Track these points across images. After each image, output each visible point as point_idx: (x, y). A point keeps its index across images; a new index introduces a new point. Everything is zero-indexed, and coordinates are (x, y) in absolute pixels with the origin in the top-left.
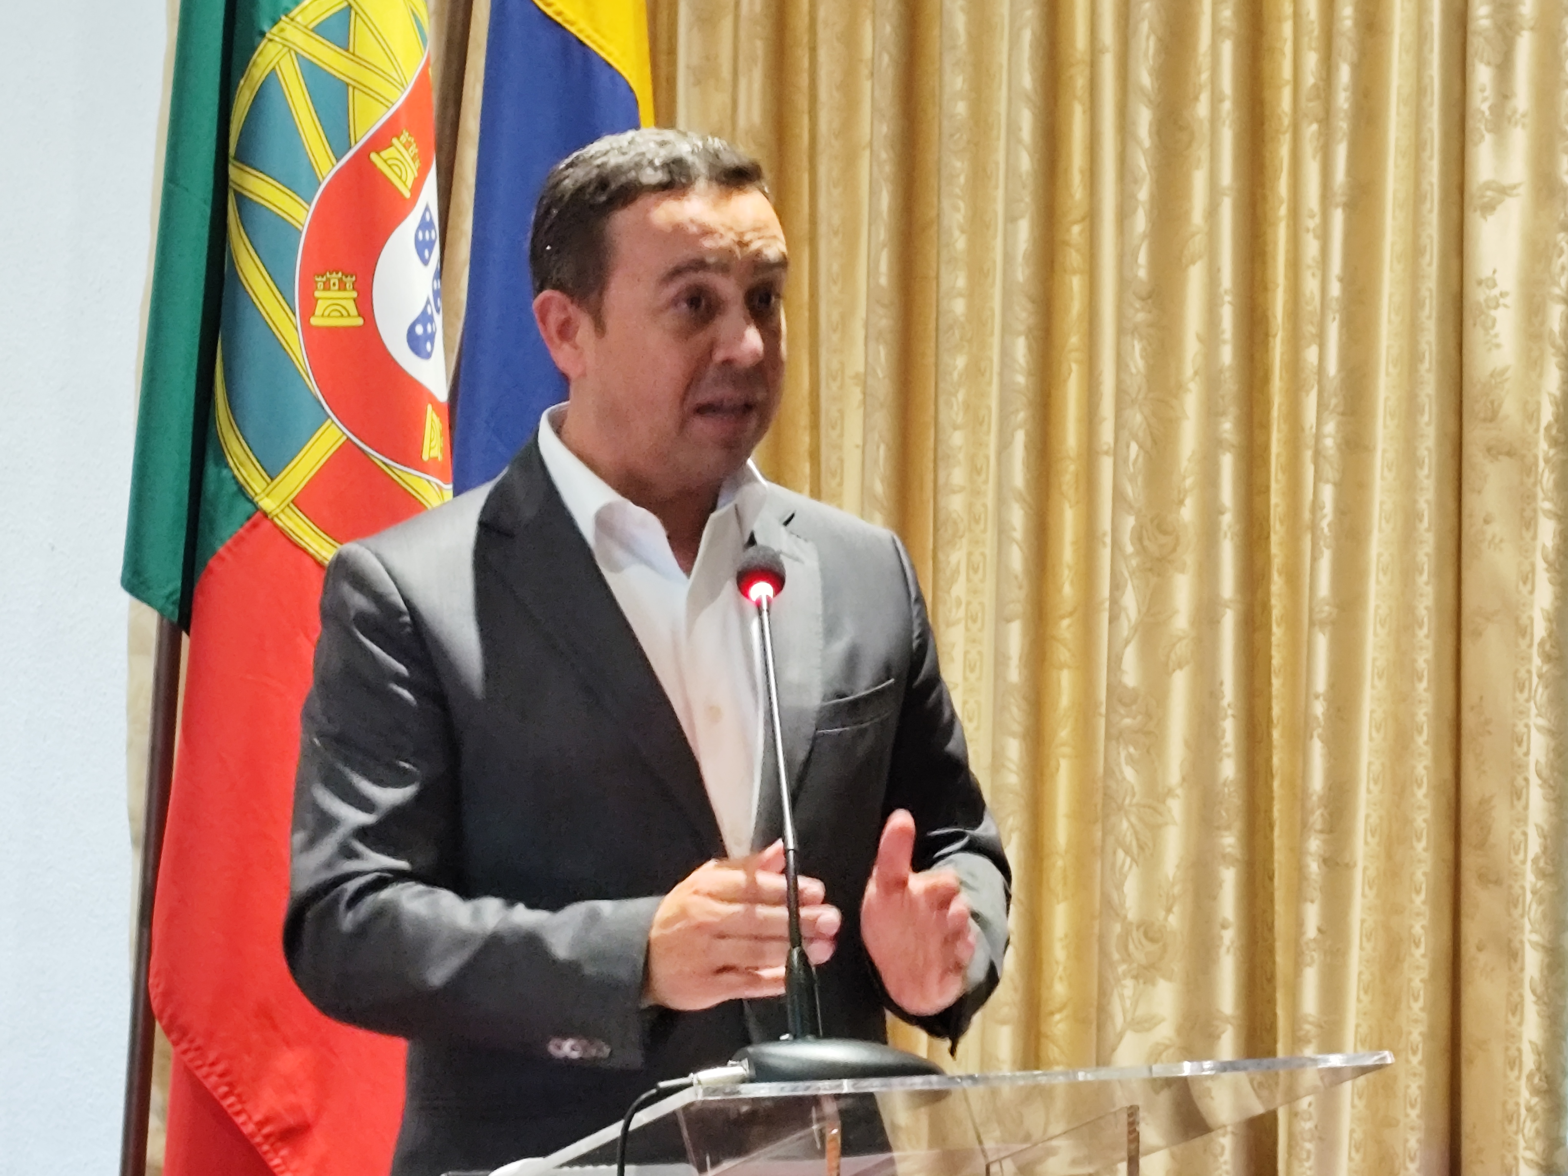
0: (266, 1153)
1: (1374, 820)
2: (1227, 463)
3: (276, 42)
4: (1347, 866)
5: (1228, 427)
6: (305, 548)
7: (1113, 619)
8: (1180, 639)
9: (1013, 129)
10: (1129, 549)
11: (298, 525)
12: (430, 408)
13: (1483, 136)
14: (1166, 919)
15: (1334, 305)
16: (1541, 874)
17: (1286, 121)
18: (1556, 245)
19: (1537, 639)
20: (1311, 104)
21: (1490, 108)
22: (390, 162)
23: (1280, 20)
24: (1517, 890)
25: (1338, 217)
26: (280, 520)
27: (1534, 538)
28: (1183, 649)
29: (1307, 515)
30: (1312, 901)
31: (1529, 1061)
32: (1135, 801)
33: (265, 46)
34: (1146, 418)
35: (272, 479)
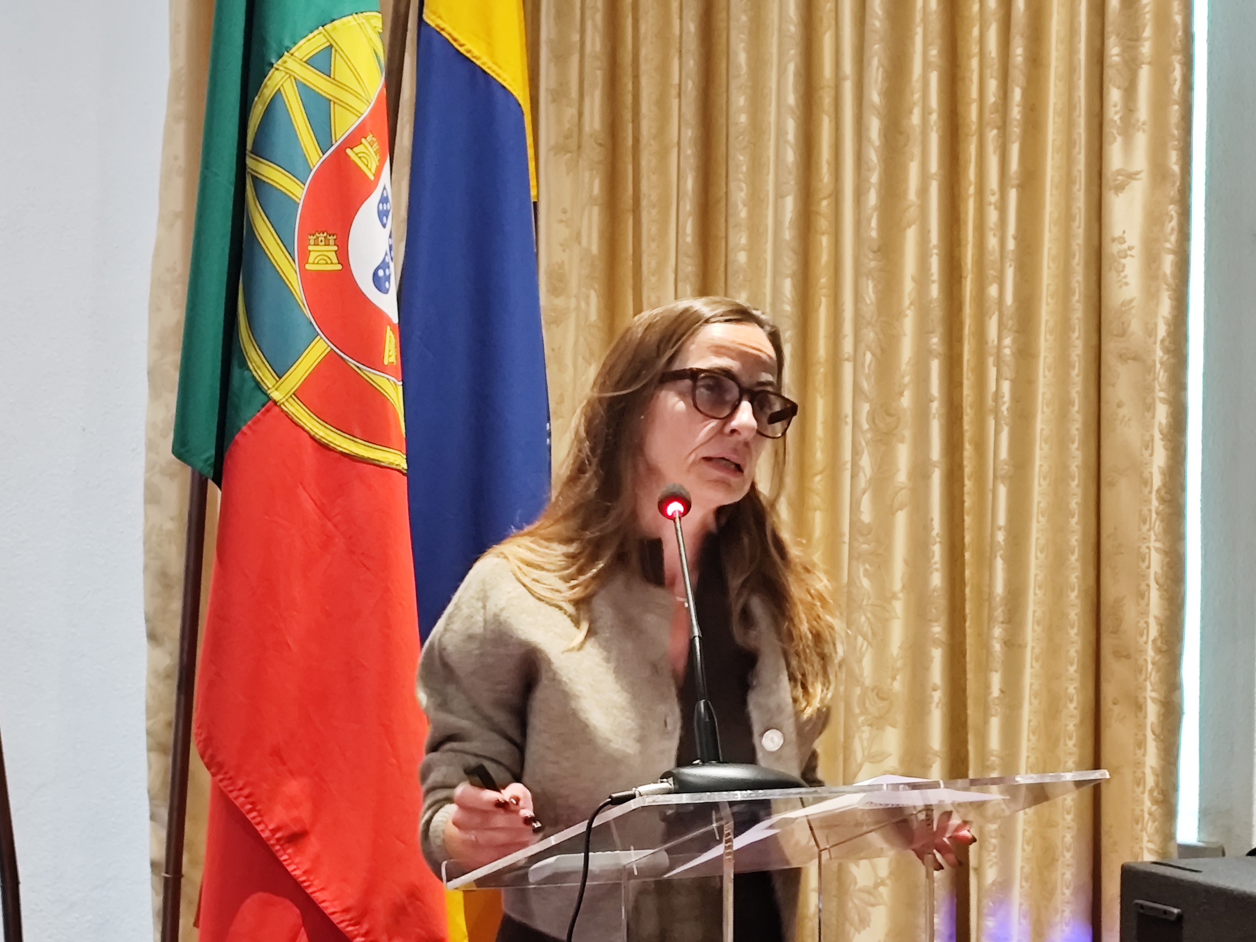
0: (278, 851)
1: (1039, 614)
2: (935, 366)
3: (281, 70)
4: (1020, 646)
5: (935, 341)
6: (303, 427)
7: (854, 476)
8: (902, 489)
9: (781, 133)
10: (866, 426)
11: (297, 410)
12: (388, 328)
13: (1115, 138)
14: (892, 684)
15: (1010, 256)
16: (1159, 651)
17: (974, 127)
18: (1167, 214)
19: (1155, 487)
20: (993, 116)
21: (1121, 118)
22: (360, 155)
23: (969, 57)
24: (1141, 662)
25: (1013, 195)
26: (286, 406)
27: (1153, 417)
28: (903, 496)
29: (990, 402)
30: (996, 671)
31: (1150, 781)
32: (870, 602)
33: (273, 73)
34: (876, 334)
35: (280, 378)
